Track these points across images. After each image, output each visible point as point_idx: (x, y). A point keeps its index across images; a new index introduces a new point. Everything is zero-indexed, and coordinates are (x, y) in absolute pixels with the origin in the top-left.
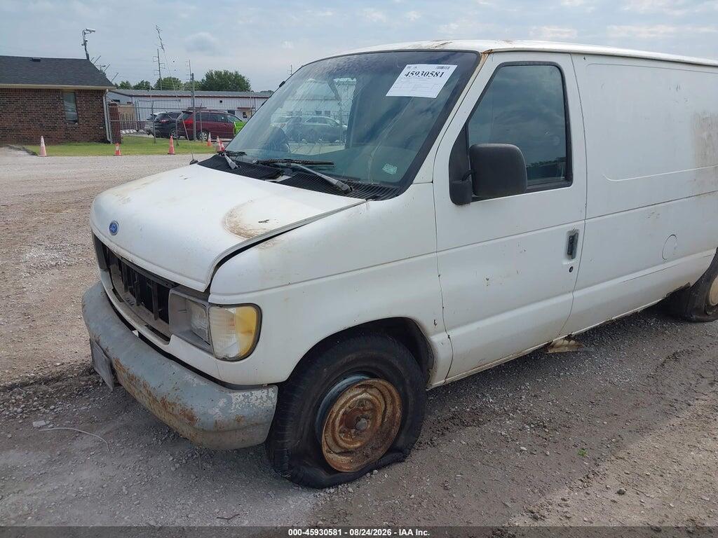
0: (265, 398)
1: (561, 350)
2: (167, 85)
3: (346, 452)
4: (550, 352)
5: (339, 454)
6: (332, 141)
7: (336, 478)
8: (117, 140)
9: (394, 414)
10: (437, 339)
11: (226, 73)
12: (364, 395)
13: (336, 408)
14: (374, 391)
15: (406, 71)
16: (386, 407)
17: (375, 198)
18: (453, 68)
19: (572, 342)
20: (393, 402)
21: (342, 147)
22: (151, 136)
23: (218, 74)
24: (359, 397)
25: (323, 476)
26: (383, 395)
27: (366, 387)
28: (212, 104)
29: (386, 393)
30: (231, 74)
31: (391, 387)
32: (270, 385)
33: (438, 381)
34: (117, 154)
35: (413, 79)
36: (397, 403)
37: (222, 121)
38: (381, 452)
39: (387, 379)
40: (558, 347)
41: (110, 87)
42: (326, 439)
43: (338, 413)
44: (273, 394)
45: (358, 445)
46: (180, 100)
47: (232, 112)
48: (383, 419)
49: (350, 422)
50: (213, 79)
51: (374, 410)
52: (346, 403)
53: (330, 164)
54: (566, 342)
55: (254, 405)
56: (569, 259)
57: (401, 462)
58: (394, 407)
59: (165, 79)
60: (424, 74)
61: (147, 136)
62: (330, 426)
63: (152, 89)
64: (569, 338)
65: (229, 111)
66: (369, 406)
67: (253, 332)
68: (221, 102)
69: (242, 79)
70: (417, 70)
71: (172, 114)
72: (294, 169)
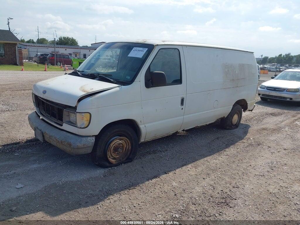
0: (91, 140)
1: (181, 134)
2: (42, 41)
3: (114, 159)
4: (178, 134)
5: (112, 159)
6: (113, 68)
7: (111, 165)
8: (22, 64)
9: (129, 148)
10: (142, 127)
11: (68, 38)
12: (120, 142)
13: (111, 145)
14: (123, 141)
15: (134, 49)
16: (126, 146)
17: (124, 85)
18: (147, 49)
19: (185, 132)
20: (129, 144)
21: (115, 70)
22: (36, 63)
23: (64, 38)
24: (119, 142)
25: (108, 164)
26: (126, 142)
27: (120, 139)
28: (62, 51)
29: (127, 142)
30: (70, 38)
31: (128, 140)
32: (93, 136)
33: (142, 140)
34: (22, 70)
35: (136, 52)
36: (130, 145)
37: (67, 58)
38: (125, 159)
39: (127, 137)
40: (180, 133)
41: (19, 42)
42: (109, 154)
43: (112, 146)
44: (94, 138)
45: (118, 157)
46: (48, 49)
47: (70, 54)
48: (126, 149)
49: (116, 149)
50: (62, 40)
51: (123, 147)
52: (114, 144)
53: (111, 75)
54: (183, 132)
55: (88, 141)
56: (181, 106)
57: (131, 162)
58: (129, 146)
59: (41, 39)
60: (139, 51)
61: (34, 63)
62: (110, 150)
63: (35, 43)
64: (183, 130)
65: (69, 54)
66: (121, 145)
67: (89, 120)
68: (66, 50)
69: (75, 40)
70: (137, 49)
71: (45, 54)
72: (100, 77)
